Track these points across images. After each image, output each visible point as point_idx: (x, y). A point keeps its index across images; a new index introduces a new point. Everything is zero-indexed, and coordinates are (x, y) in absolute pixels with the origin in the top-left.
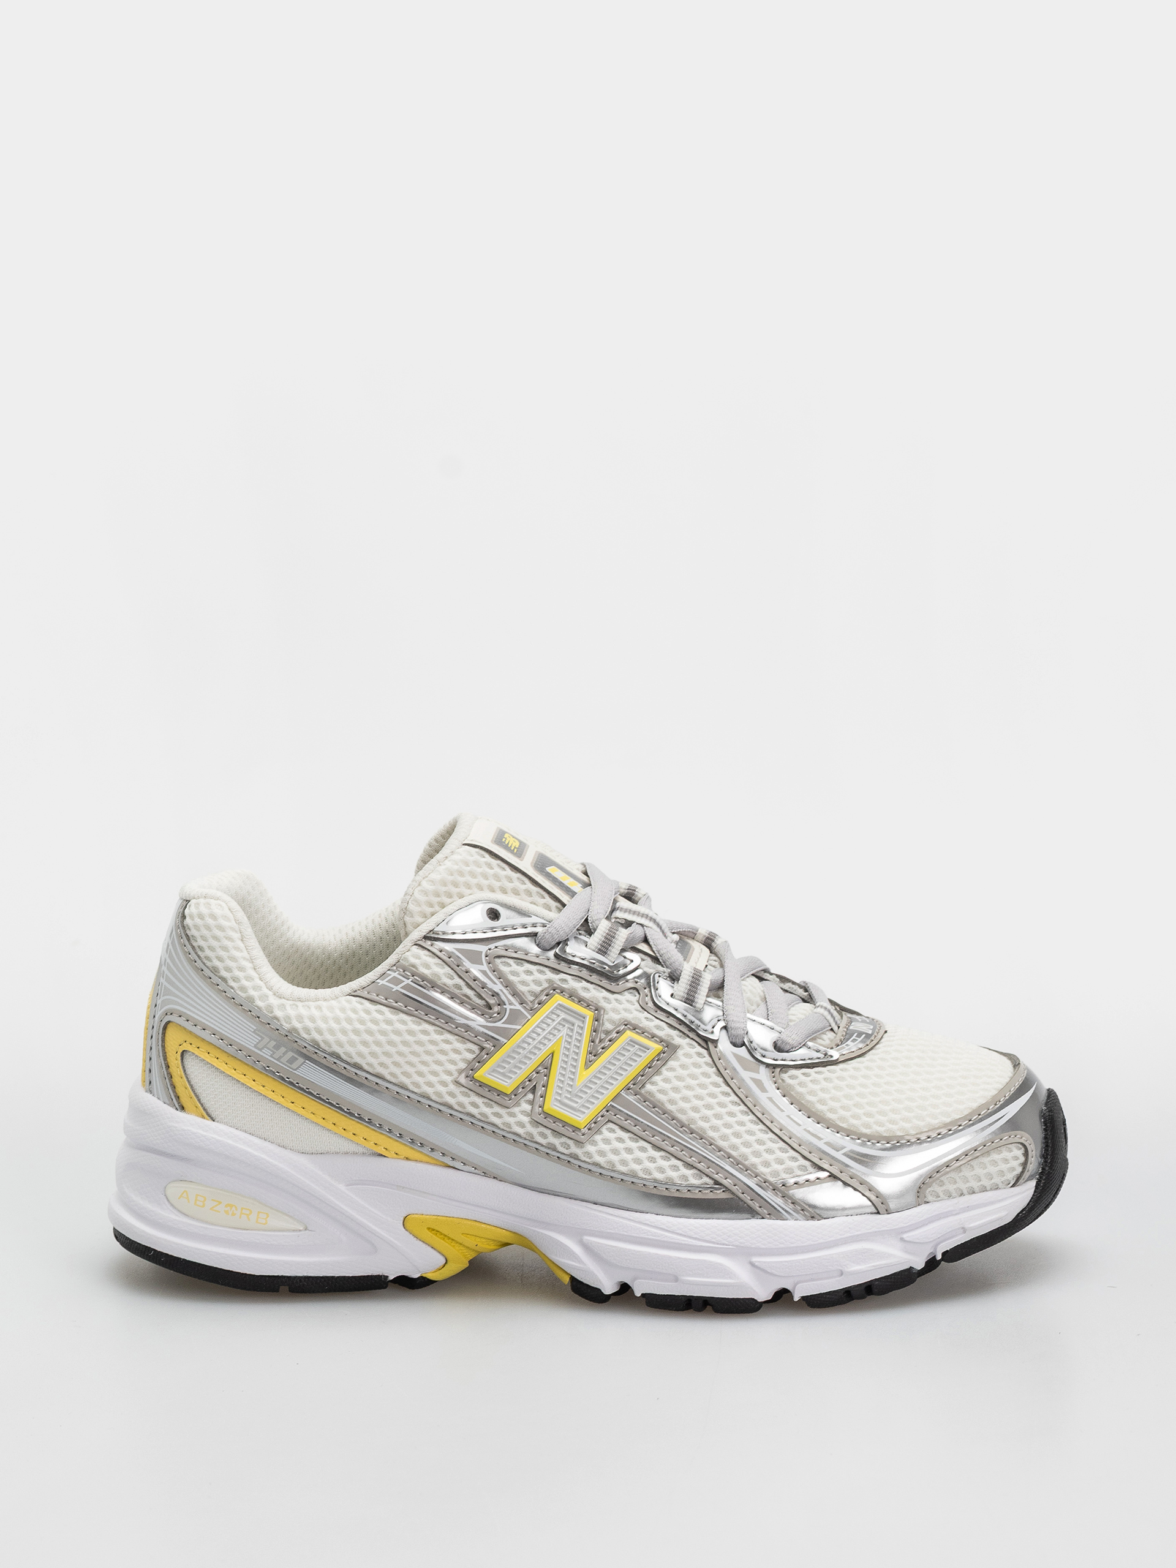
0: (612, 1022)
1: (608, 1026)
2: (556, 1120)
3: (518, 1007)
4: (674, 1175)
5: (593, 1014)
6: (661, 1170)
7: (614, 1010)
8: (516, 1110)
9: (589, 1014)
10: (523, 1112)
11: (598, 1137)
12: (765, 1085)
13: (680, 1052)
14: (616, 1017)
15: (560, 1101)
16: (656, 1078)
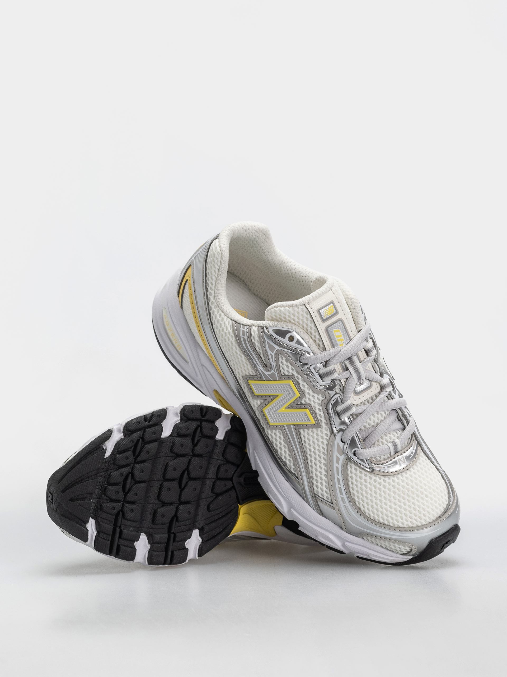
0: (305, 401)
1: (303, 402)
2: (264, 415)
3: (276, 374)
4: (288, 463)
5: (299, 395)
6: (286, 458)
7: (309, 399)
8: (255, 401)
9: (298, 395)
10: (257, 403)
11: (274, 431)
12: (340, 461)
13: (320, 429)
14: (308, 401)
15: (269, 411)
16: (306, 430)
